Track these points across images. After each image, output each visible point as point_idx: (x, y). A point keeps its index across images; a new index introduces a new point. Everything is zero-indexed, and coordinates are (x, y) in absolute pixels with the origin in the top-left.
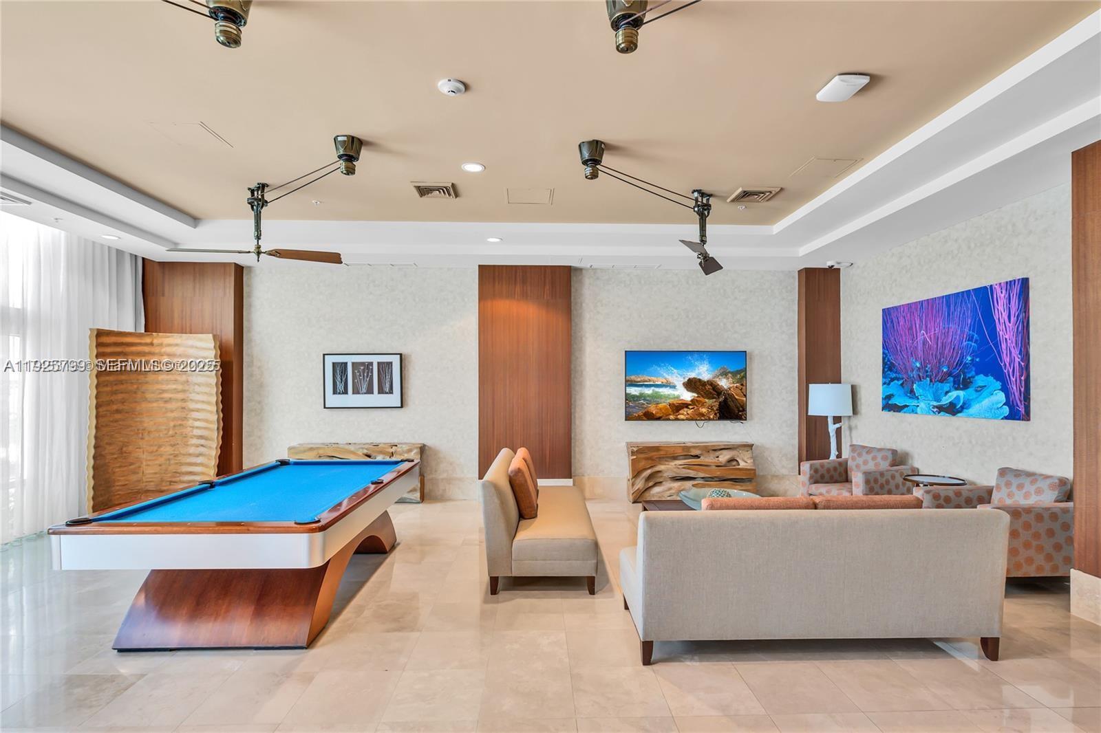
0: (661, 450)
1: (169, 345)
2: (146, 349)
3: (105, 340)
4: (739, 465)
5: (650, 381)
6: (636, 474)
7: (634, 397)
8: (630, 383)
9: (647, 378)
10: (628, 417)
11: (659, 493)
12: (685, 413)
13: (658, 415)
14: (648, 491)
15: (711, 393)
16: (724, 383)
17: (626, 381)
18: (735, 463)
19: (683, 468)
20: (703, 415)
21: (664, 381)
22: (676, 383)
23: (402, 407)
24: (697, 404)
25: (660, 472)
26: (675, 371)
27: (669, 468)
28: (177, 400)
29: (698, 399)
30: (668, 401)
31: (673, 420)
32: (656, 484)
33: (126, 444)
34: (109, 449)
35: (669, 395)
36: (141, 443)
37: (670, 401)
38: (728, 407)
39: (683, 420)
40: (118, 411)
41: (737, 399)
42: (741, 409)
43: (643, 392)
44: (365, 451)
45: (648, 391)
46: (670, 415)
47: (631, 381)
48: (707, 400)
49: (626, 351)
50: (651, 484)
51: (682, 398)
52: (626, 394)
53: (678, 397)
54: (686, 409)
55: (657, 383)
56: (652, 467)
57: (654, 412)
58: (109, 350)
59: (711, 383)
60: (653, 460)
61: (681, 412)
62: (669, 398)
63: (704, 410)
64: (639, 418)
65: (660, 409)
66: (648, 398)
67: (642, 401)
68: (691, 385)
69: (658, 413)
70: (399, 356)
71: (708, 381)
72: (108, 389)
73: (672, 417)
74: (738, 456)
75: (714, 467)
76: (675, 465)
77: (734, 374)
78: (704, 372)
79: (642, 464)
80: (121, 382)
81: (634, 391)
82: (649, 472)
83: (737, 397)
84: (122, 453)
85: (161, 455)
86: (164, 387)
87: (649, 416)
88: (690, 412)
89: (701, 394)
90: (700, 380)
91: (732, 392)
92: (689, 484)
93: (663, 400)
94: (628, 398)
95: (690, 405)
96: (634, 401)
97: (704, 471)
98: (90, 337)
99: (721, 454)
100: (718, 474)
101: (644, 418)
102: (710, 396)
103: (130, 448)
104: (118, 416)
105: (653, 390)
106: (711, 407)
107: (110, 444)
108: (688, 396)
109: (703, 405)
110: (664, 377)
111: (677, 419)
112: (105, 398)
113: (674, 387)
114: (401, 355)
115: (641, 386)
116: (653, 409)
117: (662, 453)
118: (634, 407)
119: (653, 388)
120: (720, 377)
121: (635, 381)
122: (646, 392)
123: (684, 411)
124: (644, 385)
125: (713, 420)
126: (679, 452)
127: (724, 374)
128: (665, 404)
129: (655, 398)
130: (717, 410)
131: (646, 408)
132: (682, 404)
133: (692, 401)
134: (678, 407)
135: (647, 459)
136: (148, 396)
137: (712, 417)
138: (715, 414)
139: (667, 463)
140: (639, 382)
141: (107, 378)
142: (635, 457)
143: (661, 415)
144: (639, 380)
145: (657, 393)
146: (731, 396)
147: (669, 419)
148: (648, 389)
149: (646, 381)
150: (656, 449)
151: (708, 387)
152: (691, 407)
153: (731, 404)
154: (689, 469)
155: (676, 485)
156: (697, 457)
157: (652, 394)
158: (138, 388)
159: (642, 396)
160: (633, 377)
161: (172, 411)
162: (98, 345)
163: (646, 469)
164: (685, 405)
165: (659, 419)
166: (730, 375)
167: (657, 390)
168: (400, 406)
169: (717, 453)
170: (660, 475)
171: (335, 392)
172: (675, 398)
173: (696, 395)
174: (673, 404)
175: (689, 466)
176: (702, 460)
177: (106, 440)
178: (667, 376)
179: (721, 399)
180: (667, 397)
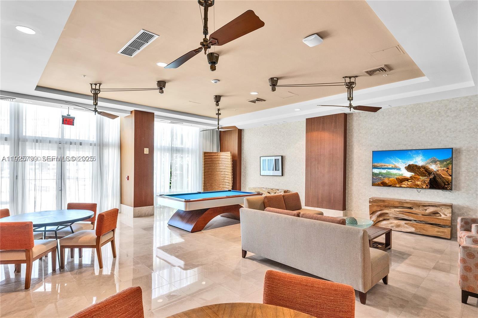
0: (386, 202)
1: (222, 155)
2: (217, 157)
3: (206, 155)
4: (441, 216)
5: (385, 166)
6: (372, 213)
7: (376, 174)
8: (374, 167)
9: (383, 164)
10: (374, 184)
11: (385, 224)
12: (406, 184)
13: (390, 184)
14: (380, 222)
15: (424, 173)
16: (433, 167)
17: (373, 166)
18: (438, 215)
19: (399, 213)
20: (418, 185)
21: (393, 166)
22: (401, 167)
23: (282, 175)
24: (414, 179)
25: (387, 213)
26: (400, 160)
27: (392, 212)
28: (223, 171)
29: (414, 176)
30: (396, 177)
31: (398, 187)
32: (384, 220)
33: (212, 183)
34: (208, 184)
35: (396, 173)
36: (216, 184)
37: (397, 177)
38: (436, 182)
39: (404, 187)
40: (210, 174)
41: (443, 177)
42: (447, 183)
43: (381, 172)
44: (268, 191)
45: (384, 171)
46: (397, 184)
47: (375, 166)
48: (421, 177)
49: (373, 151)
50: (381, 219)
51: (404, 175)
52: (373, 172)
53: (402, 175)
54: (406, 182)
55: (389, 167)
56: (381, 210)
57: (387, 182)
58: (207, 157)
59: (424, 167)
60: (381, 207)
61: (404, 183)
62: (396, 175)
63: (419, 183)
64: (378, 185)
65: (391, 181)
66: (384, 175)
67: (380, 176)
68: (410, 168)
69: (389, 183)
70: (281, 157)
71: (422, 166)
72: (208, 168)
73: (398, 185)
74: (440, 211)
75: (421, 215)
76: (394, 211)
77: (442, 162)
78: (419, 161)
79: (375, 208)
80: (211, 166)
81: (376, 171)
82: (379, 213)
83: (443, 176)
84: (211, 186)
85: (220, 187)
86: (221, 168)
87: (384, 184)
88: (409, 183)
89: (417, 174)
90: (416, 166)
91: (440, 172)
92: (403, 222)
93: (392, 176)
94: (374, 174)
95: (409, 179)
96: (376, 176)
97: (413, 217)
98: (203, 154)
99: (428, 209)
100: (422, 219)
101: (382, 185)
102: (423, 175)
103: (213, 184)
104: (210, 176)
105: (387, 171)
106: (424, 182)
107: (208, 183)
108: (408, 174)
109: (418, 180)
110: (393, 164)
111: (401, 187)
112: (206, 170)
113: (399, 169)
114: (282, 156)
115: (380, 168)
116: (386, 181)
117: (386, 203)
118: (376, 179)
119: (387, 170)
120: (431, 164)
121: (377, 166)
122: (383, 172)
123: (406, 183)
124: (382, 168)
125: (425, 188)
126: (397, 204)
127: (434, 162)
128: (393, 178)
129: (388, 175)
130: (428, 183)
131: (382, 180)
132: (405, 178)
133: (411, 177)
134: (401, 181)
135: (377, 206)
136: (217, 170)
137: (424, 187)
138: (427, 186)
139: (389, 209)
140: (379, 166)
141: (207, 165)
142: (371, 204)
143: (391, 184)
144: (379, 165)
145: (389, 172)
146: (439, 175)
147: (396, 187)
148: (384, 170)
149: (383, 166)
150: (383, 201)
151: (422, 169)
152: (410, 181)
153: (439, 180)
154: (402, 214)
155: (396, 222)
156: (410, 208)
157: (386, 173)
158: (215, 168)
159: (380, 174)
160: (376, 164)
161: (222, 175)
162: (205, 156)
163: (377, 211)
164: (407, 180)
165: (390, 186)
166: (438, 162)
167: (389, 170)
168: (281, 175)
169: (425, 208)
170: (387, 215)
171: (263, 170)
172: (399, 175)
173: (414, 174)
174: (399, 179)
175: (403, 213)
176: (414, 210)
177: (207, 182)
178: (395, 163)
179: (432, 176)
180: (395, 175)
